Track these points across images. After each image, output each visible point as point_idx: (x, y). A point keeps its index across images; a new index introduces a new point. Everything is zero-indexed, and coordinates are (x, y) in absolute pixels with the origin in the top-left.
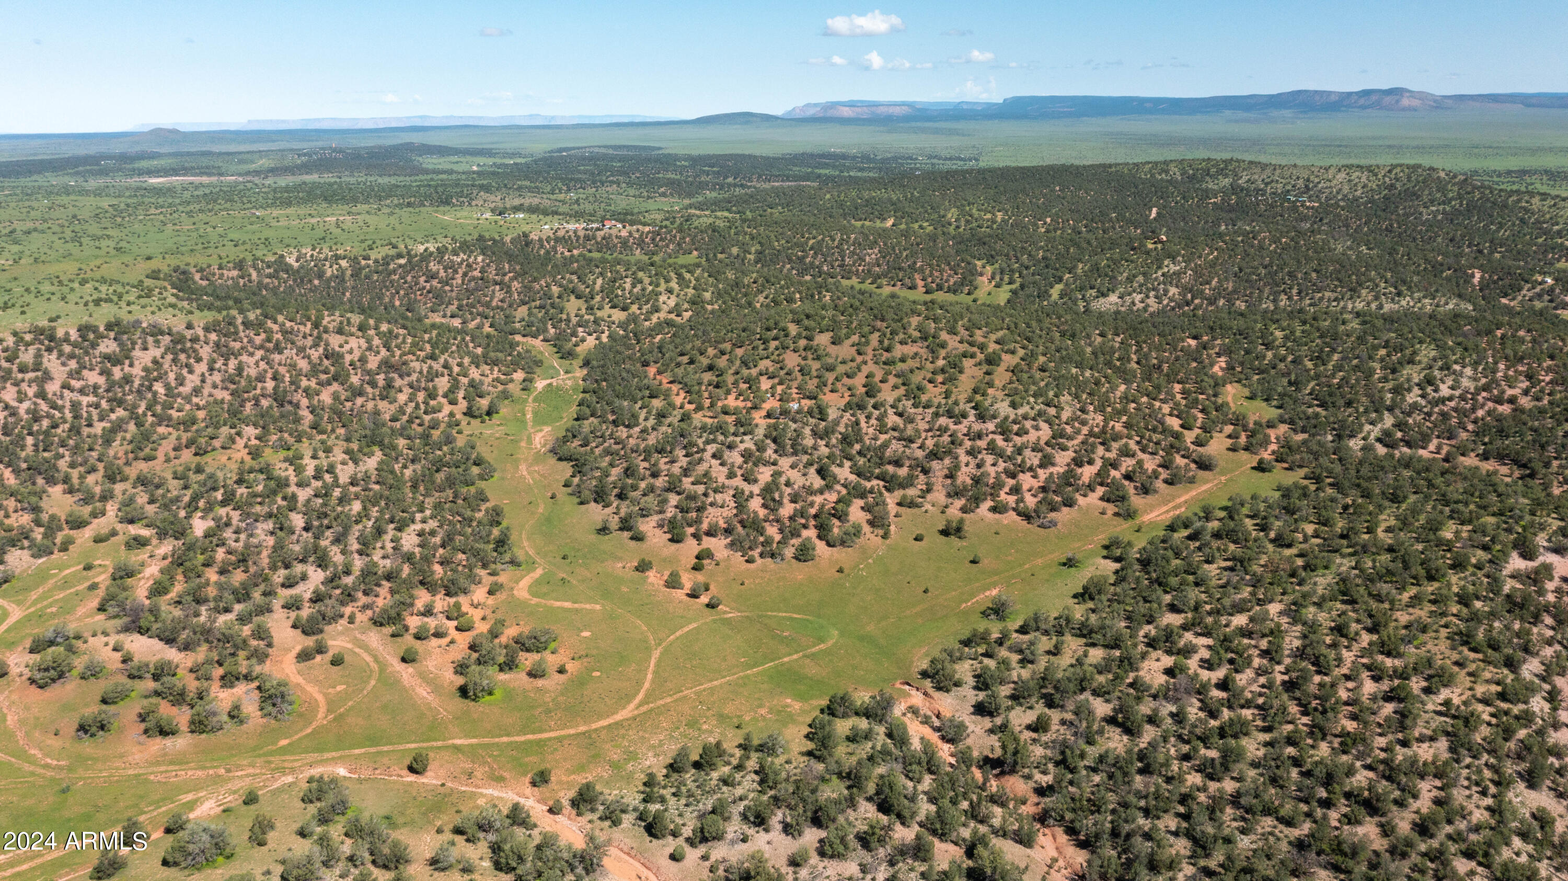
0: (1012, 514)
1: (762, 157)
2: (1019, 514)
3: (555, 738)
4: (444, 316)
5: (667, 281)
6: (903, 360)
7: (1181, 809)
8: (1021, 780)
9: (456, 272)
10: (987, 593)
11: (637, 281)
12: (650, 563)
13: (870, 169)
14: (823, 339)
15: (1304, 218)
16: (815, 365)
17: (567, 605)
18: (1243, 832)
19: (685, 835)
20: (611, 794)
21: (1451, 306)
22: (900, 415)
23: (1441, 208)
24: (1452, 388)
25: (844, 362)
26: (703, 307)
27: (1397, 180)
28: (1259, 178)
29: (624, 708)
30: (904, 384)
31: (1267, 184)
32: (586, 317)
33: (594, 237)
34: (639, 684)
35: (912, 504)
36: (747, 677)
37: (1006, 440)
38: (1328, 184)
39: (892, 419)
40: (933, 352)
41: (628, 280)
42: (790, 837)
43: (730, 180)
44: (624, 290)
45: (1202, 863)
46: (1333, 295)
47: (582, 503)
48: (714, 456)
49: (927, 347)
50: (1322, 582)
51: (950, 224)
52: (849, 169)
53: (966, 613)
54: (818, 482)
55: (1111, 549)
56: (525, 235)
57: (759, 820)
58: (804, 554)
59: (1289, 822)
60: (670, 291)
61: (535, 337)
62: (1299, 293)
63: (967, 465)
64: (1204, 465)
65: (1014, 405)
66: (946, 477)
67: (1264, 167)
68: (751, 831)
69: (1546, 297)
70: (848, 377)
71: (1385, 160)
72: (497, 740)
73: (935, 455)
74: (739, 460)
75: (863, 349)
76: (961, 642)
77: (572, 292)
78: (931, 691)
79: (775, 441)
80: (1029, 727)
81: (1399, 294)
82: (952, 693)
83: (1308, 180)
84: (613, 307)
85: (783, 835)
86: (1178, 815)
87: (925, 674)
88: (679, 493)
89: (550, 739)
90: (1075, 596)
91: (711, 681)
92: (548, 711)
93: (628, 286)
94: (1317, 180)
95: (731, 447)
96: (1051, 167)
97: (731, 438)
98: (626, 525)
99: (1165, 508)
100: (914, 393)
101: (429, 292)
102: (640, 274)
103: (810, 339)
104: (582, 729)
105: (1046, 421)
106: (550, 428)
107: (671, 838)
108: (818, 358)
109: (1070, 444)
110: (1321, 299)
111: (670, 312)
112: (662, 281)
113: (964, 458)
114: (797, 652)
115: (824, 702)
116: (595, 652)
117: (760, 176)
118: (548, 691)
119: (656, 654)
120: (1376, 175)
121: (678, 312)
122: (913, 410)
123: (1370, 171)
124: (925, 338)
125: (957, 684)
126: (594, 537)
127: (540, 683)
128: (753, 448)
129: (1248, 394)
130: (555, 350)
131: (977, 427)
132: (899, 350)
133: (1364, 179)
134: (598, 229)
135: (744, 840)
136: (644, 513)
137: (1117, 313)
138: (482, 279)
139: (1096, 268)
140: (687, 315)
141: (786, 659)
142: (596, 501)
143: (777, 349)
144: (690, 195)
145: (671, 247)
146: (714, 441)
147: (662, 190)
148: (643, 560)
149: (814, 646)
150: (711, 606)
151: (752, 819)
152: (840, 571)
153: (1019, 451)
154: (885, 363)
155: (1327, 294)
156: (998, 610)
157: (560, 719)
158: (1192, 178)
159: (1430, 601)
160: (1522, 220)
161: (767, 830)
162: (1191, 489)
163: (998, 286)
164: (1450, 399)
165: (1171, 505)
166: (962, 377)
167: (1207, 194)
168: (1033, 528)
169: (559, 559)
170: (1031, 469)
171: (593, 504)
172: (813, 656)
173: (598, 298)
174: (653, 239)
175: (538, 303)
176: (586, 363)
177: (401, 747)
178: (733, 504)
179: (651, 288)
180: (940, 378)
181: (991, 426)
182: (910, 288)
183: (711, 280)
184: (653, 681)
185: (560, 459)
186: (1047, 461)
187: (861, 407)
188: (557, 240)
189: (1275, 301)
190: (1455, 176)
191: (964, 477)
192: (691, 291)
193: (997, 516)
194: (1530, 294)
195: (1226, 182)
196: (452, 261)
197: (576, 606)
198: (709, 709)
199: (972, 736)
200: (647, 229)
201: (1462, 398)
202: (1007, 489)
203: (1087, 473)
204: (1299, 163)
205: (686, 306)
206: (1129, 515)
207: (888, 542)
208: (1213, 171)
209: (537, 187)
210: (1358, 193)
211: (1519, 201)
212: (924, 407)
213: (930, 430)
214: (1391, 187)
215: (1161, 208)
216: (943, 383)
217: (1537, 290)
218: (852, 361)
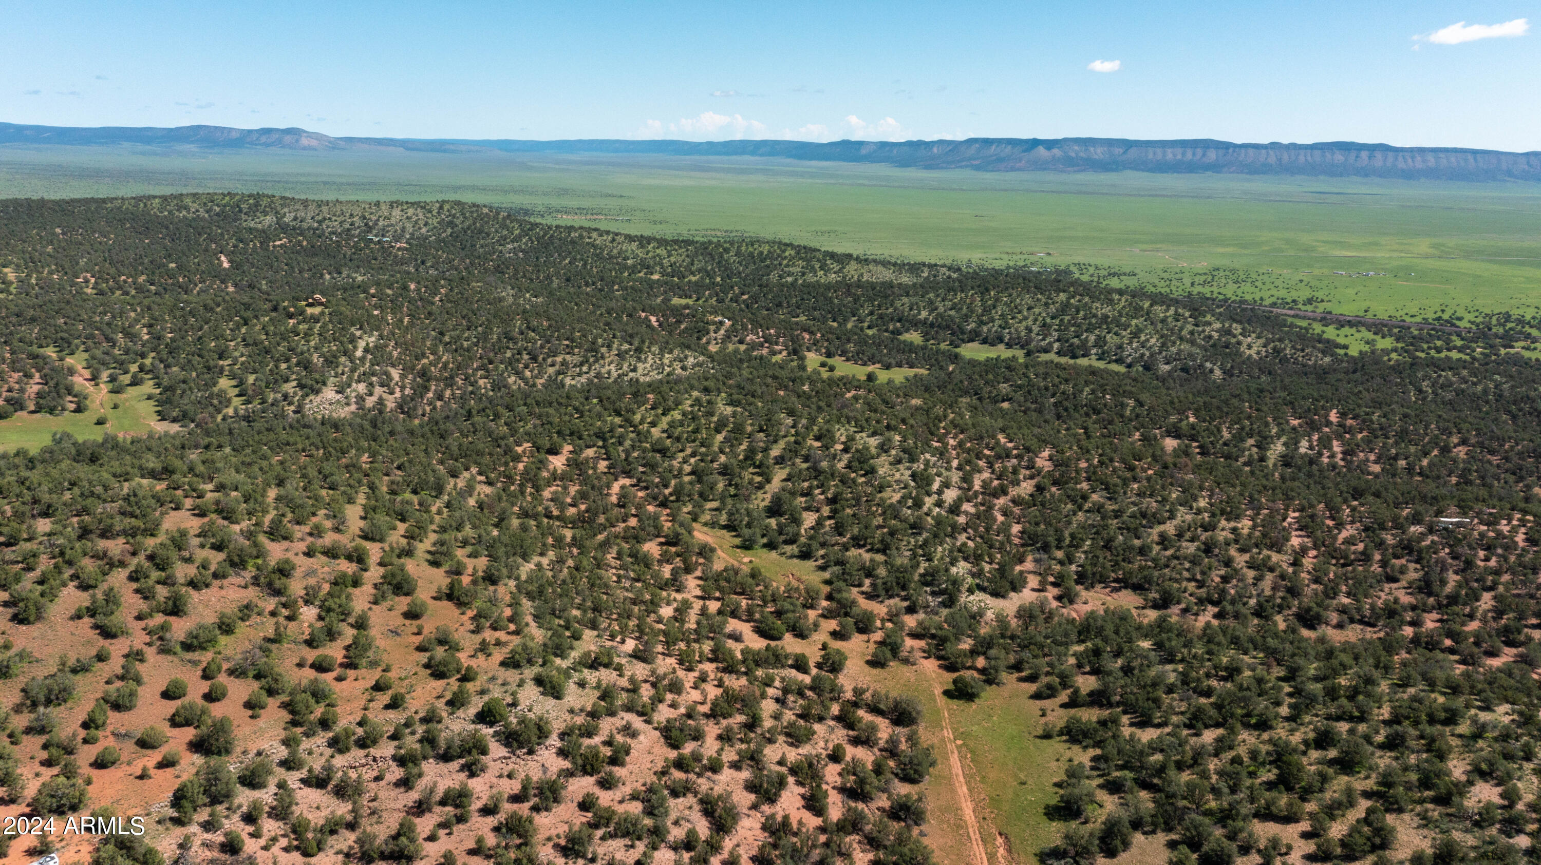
6: (226, 628)
22: (318, 782)
23: (516, 245)
25: (81, 669)
27: (454, 216)
28: (305, 214)
30: (271, 692)
31: (320, 222)
37: (606, 784)
38: (388, 221)
40: (278, 593)
46: (577, 359)
49: (256, 581)
62: (534, 359)
64: (908, 717)
65: (547, 689)
67: (305, 203)
70: (117, 707)
71: (429, 197)
75: (109, 620)
83: (364, 218)
94: (374, 218)
100: (311, 712)
105: (627, 709)
109: (709, 750)
120: (430, 211)
122: (339, 761)
123: (423, 208)
124: (237, 563)
132: (201, 607)
133: (421, 216)
153: (654, 806)
154: (187, 647)
155: (568, 357)
158: (223, 216)
163: (116, 390)
166: (378, 640)
167: (262, 235)
180: (335, 652)
181: (551, 759)
186: (718, 813)
187: (214, 793)
189: (518, 374)
190: (498, 213)
204: (342, 198)
208: (244, 206)
210: (424, 230)
211: (581, 237)
212: (362, 744)
213: (420, 808)
214: (451, 224)
215: (230, 255)
216: (351, 665)
217: (722, 332)
218: (101, 658)
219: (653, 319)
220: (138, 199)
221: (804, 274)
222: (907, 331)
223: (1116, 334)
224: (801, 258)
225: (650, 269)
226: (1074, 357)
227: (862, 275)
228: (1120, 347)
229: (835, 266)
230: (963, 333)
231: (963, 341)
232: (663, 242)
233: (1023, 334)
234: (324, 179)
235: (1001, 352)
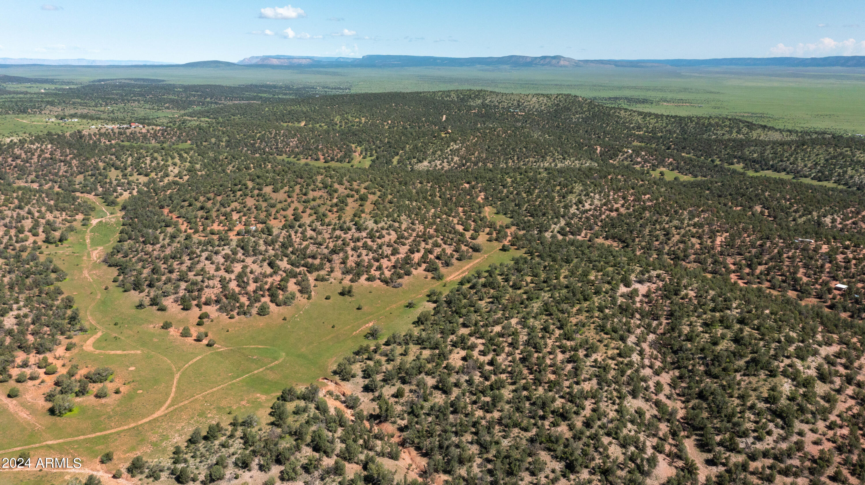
0: (378, 281)
1: (226, 86)
2: (382, 281)
3: (115, 433)
4: (27, 182)
5: (173, 158)
6: (314, 200)
7: (474, 430)
8: (391, 425)
9: (33, 154)
10: (367, 325)
11: (153, 159)
12: (171, 323)
13: (290, 94)
14: (268, 190)
15: (518, 121)
16: (264, 205)
17: (119, 352)
18: (504, 437)
19: (201, 480)
20: (152, 462)
21: (588, 164)
22: (314, 230)
23: (581, 115)
24: (590, 205)
25: (280, 202)
26: (196, 173)
27: (560, 101)
28: (495, 99)
29: (159, 410)
30: (315, 213)
31: (499, 103)
32: (122, 181)
33: (125, 133)
34: (168, 395)
35: (323, 280)
36: (233, 384)
37: (373, 241)
38: (528, 103)
39: (310, 233)
40: (330, 195)
41: (148, 158)
42: (263, 472)
43: (208, 99)
44: (146, 164)
45: (485, 456)
46: (534, 160)
47: (125, 291)
48: (207, 259)
49: (327, 192)
50: (536, 306)
51: (337, 124)
52: (278, 94)
53: (356, 337)
54: (269, 270)
55: (431, 297)
56: (79, 132)
57: (245, 465)
58: (263, 311)
59: (526, 430)
60: (175, 164)
61: (89, 193)
62: (518, 159)
63: (352, 256)
64: (476, 249)
65: (376, 222)
66: (341, 263)
67: (497, 94)
68: (240, 472)
69: (629, 159)
70: (284, 210)
71: (554, 92)
72: (76, 438)
73: (334, 251)
74: (222, 260)
75: (291, 194)
76: (354, 353)
77: (113, 166)
78: (339, 381)
79: (242, 248)
80: (393, 396)
81: (564, 159)
82: (351, 382)
83: (519, 101)
84: (140, 174)
85: (259, 472)
86: (472, 433)
87: (335, 373)
88: (186, 282)
89: (111, 434)
90: (414, 323)
91: (212, 388)
92: (110, 417)
93: (148, 162)
94: (523, 101)
95: (216, 253)
96: (390, 93)
97: (216, 248)
98: (154, 302)
99: (457, 273)
100: (321, 218)
101: (15, 167)
102: (156, 155)
103: (260, 189)
104: (132, 425)
105: (393, 230)
106: (102, 248)
107: (192, 482)
108: (265, 200)
109: (407, 242)
110: (528, 161)
111: (175, 177)
112: (170, 159)
113: (350, 252)
114: (262, 367)
115: (279, 394)
116: (138, 379)
117: (226, 98)
118: (109, 405)
119: (177, 376)
120: (550, 99)
121: (180, 175)
122: (321, 228)
123: (548, 97)
124: (325, 187)
125: (353, 376)
126: (134, 311)
127: (103, 401)
128: (230, 253)
129: (496, 211)
130: (103, 200)
131: (357, 235)
132: (311, 195)
133: (545, 101)
134: (127, 128)
135: (236, 478)
136: (165, 294)
137: (428, 171)
138: (51, 159)
139: (416, 147)
140: (186, 178)
141: (256, 372)
142: (134, 289)
143: (241, 196)
144: (184, 108)
145: (174, 138)
146: (206, 250)
147: (167, 105)
148: (166, 322)
149: (272, 362)
150: (209, 345)
151: (240, 465)
152: (285, 319)
153: (380, 247)
154: (304, 202)
155: (531, 159)
156: (373, 334)
157: (118, 421)
158: (462, 100)
159: (586, 311)
160: (617, 122)
161: (249, 470)
162: (470, 262)
163: (364, 158)
164: (590, 210)
165: (460, 271)
166: (347, 208)
167: (470, 108)
168: (390, 288)
169: (112, 326)
170: (387, 256)
171: (133, 291)
172: (271, 369)
173: (129, 169)
174: (163, 134)
175: (90, 173)
176: (124, 208)
177: (10, 450)
178: (219, 286)
179: (162, 163)
180: (335, 209)
181: (364, 234)
182: (316, 160)
183: (200, 157)
184: (176, 392)
185: (110, 266)
186: (395, 252)
187: (292, 227)
188: (101, 135)
189: (506, 163)
190: (586, 100)
191: (351, 262)
192: (188, 164)
193: (370, 283)
194: (622, 158)
195: (480, 102)
196: (30, 148)
197: (125, 352)
198: (211, 405)
199: (363, 404)
200: (158, 128)
201: (595, 209)
202: (374, 268)
203: (417, 257)
204: (514, 92)
205: (185, 173)
206: (439, 278)
207: (310, 301)
208: (473, 96)
209: (86, 103)
210: (543, 108)
211: (615, 112)
212: (327, 226)
213: (331, 238)
214: (558, 105)
215: (448, 115)
216: (337, 212)
217: (625, 156)
218: (285, 201)
219: (599, 149)
220: (434, 92)
221: (723, 134)
222: (738, 163)
223: (856, 171)
224: (729, 127)
225: (639, 128)
226: (820, 181)
227: (760, 136)
228: (851, 177)
229: (745, 130)
230: (766, 165)
231: (763, 170)
232: (657, 116)
233: (799, 168)
234: (556, 83)
235: (783, 175)
